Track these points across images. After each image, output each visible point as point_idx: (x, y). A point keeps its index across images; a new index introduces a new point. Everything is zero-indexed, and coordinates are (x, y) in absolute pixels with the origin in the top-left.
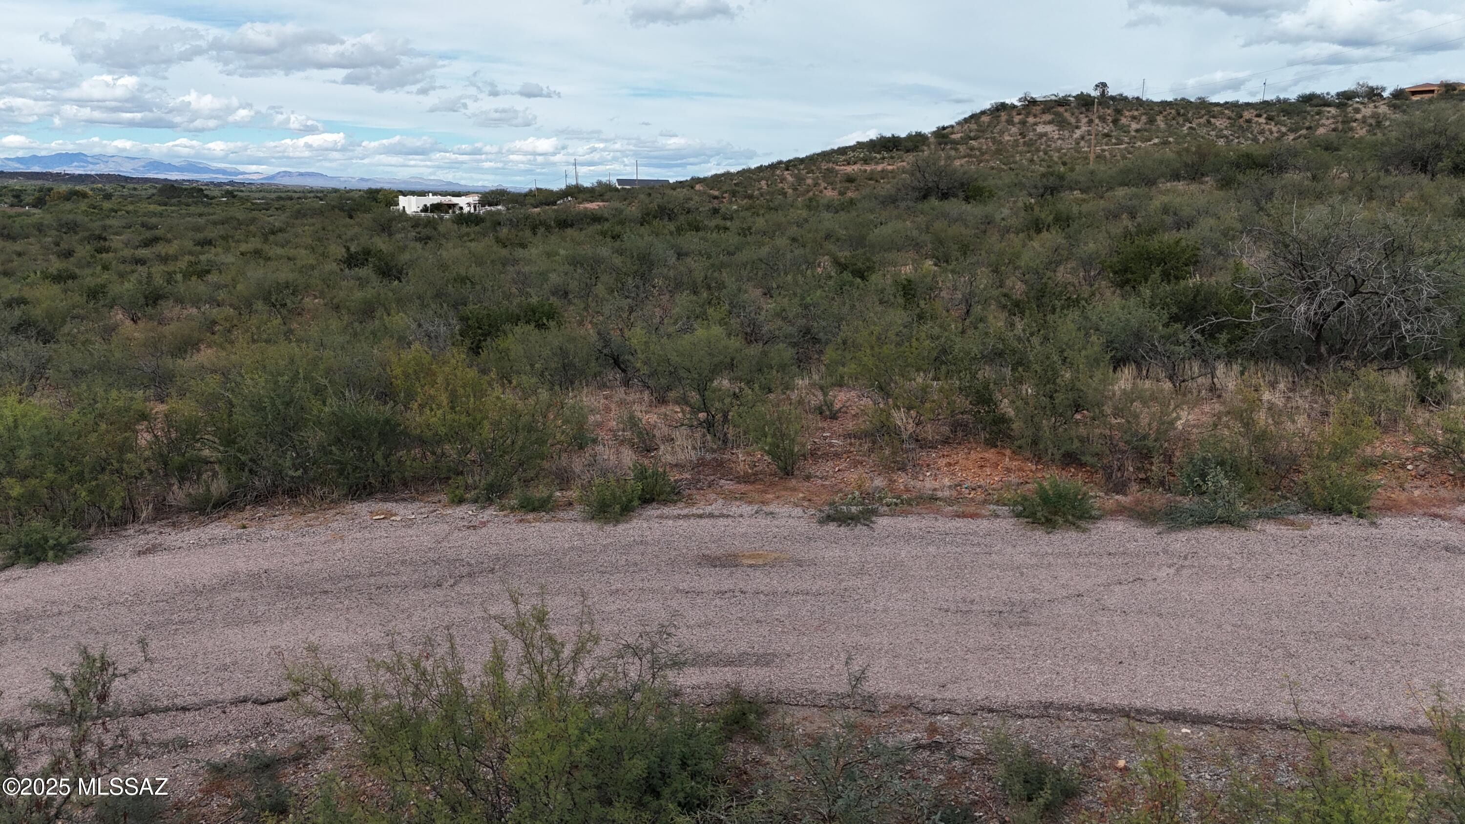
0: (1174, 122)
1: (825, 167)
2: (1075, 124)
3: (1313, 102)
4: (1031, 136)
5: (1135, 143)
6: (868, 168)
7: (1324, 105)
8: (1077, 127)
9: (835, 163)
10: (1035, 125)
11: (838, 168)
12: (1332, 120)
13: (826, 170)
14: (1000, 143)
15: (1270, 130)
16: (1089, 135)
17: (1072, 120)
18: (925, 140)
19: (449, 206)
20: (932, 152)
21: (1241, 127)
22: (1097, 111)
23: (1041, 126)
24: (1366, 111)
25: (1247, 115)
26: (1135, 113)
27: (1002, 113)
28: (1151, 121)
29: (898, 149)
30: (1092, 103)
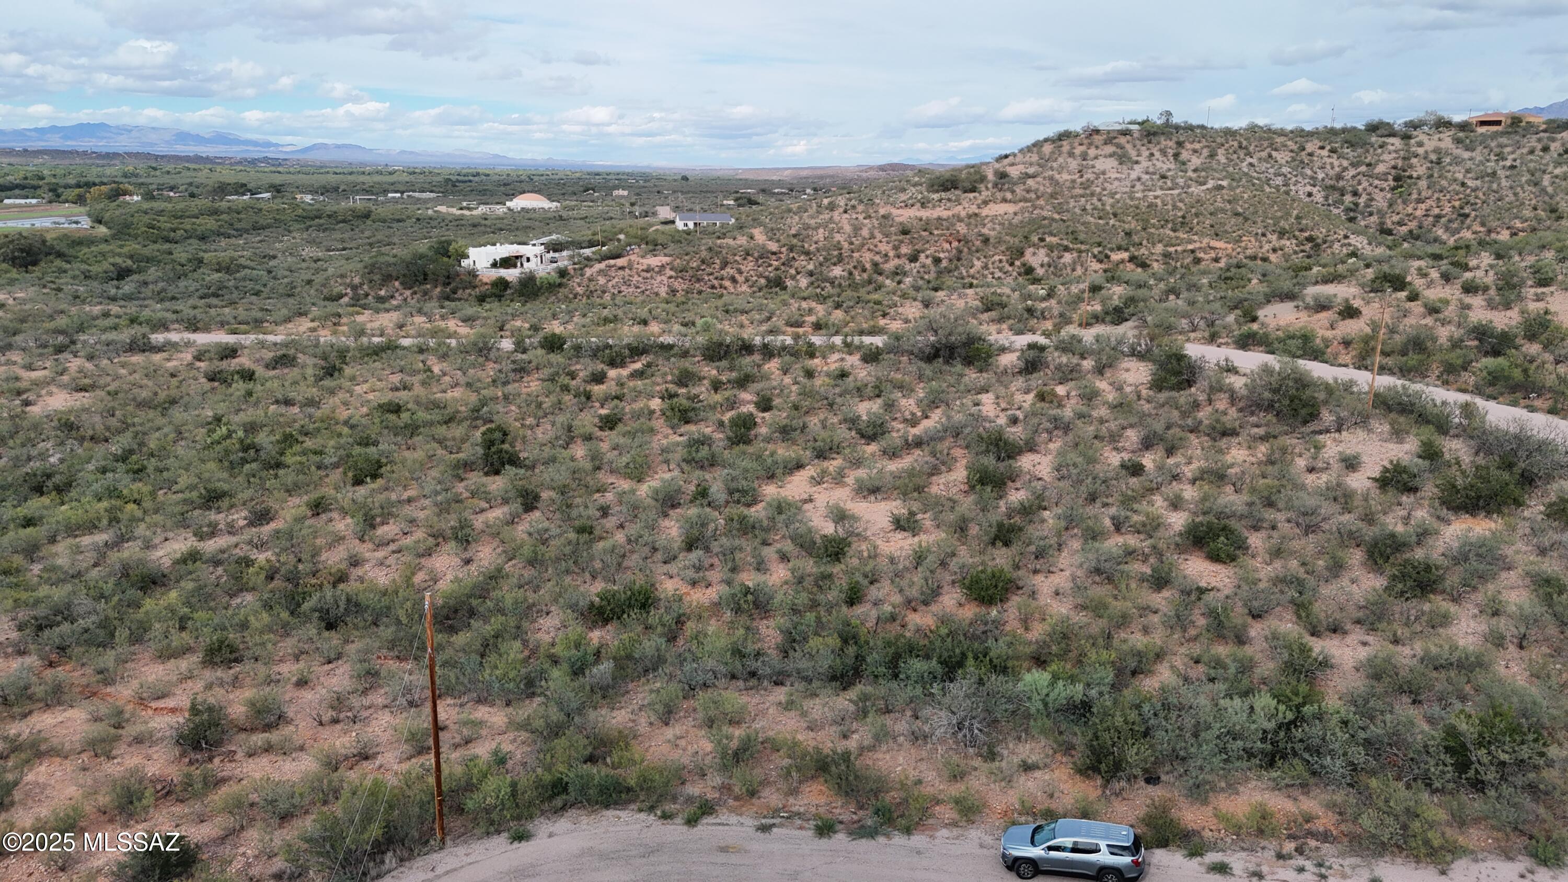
0: (1235, 156)
1: (882, 211)
2: (1136, 158)
3: (1379, 132)
4: (1089, 175)
5: (1189, 187)
6: (925, 214)
7: (1389, 136)
8: (1137, 162)
9: (893, 204)
10: (1096, 158)
11: (895, 212)
12: (1394, 155)
13: (883, 217)
14: (1057, 183)
15: (1332, 164)
16: (1147, 173)
17: (1133, 153)
18: (983, 179)
19: (517, 257)
20: (989, 193)
21: (1302, 162)
22: (1159, 143)
23: (1101, 159)
24: (1430, 145)
25: (1310, 147)
26: (1197, 146)
27: (1064, 143)
28: (1212, 156)
29: (956, 188)
30: (1155, 134)
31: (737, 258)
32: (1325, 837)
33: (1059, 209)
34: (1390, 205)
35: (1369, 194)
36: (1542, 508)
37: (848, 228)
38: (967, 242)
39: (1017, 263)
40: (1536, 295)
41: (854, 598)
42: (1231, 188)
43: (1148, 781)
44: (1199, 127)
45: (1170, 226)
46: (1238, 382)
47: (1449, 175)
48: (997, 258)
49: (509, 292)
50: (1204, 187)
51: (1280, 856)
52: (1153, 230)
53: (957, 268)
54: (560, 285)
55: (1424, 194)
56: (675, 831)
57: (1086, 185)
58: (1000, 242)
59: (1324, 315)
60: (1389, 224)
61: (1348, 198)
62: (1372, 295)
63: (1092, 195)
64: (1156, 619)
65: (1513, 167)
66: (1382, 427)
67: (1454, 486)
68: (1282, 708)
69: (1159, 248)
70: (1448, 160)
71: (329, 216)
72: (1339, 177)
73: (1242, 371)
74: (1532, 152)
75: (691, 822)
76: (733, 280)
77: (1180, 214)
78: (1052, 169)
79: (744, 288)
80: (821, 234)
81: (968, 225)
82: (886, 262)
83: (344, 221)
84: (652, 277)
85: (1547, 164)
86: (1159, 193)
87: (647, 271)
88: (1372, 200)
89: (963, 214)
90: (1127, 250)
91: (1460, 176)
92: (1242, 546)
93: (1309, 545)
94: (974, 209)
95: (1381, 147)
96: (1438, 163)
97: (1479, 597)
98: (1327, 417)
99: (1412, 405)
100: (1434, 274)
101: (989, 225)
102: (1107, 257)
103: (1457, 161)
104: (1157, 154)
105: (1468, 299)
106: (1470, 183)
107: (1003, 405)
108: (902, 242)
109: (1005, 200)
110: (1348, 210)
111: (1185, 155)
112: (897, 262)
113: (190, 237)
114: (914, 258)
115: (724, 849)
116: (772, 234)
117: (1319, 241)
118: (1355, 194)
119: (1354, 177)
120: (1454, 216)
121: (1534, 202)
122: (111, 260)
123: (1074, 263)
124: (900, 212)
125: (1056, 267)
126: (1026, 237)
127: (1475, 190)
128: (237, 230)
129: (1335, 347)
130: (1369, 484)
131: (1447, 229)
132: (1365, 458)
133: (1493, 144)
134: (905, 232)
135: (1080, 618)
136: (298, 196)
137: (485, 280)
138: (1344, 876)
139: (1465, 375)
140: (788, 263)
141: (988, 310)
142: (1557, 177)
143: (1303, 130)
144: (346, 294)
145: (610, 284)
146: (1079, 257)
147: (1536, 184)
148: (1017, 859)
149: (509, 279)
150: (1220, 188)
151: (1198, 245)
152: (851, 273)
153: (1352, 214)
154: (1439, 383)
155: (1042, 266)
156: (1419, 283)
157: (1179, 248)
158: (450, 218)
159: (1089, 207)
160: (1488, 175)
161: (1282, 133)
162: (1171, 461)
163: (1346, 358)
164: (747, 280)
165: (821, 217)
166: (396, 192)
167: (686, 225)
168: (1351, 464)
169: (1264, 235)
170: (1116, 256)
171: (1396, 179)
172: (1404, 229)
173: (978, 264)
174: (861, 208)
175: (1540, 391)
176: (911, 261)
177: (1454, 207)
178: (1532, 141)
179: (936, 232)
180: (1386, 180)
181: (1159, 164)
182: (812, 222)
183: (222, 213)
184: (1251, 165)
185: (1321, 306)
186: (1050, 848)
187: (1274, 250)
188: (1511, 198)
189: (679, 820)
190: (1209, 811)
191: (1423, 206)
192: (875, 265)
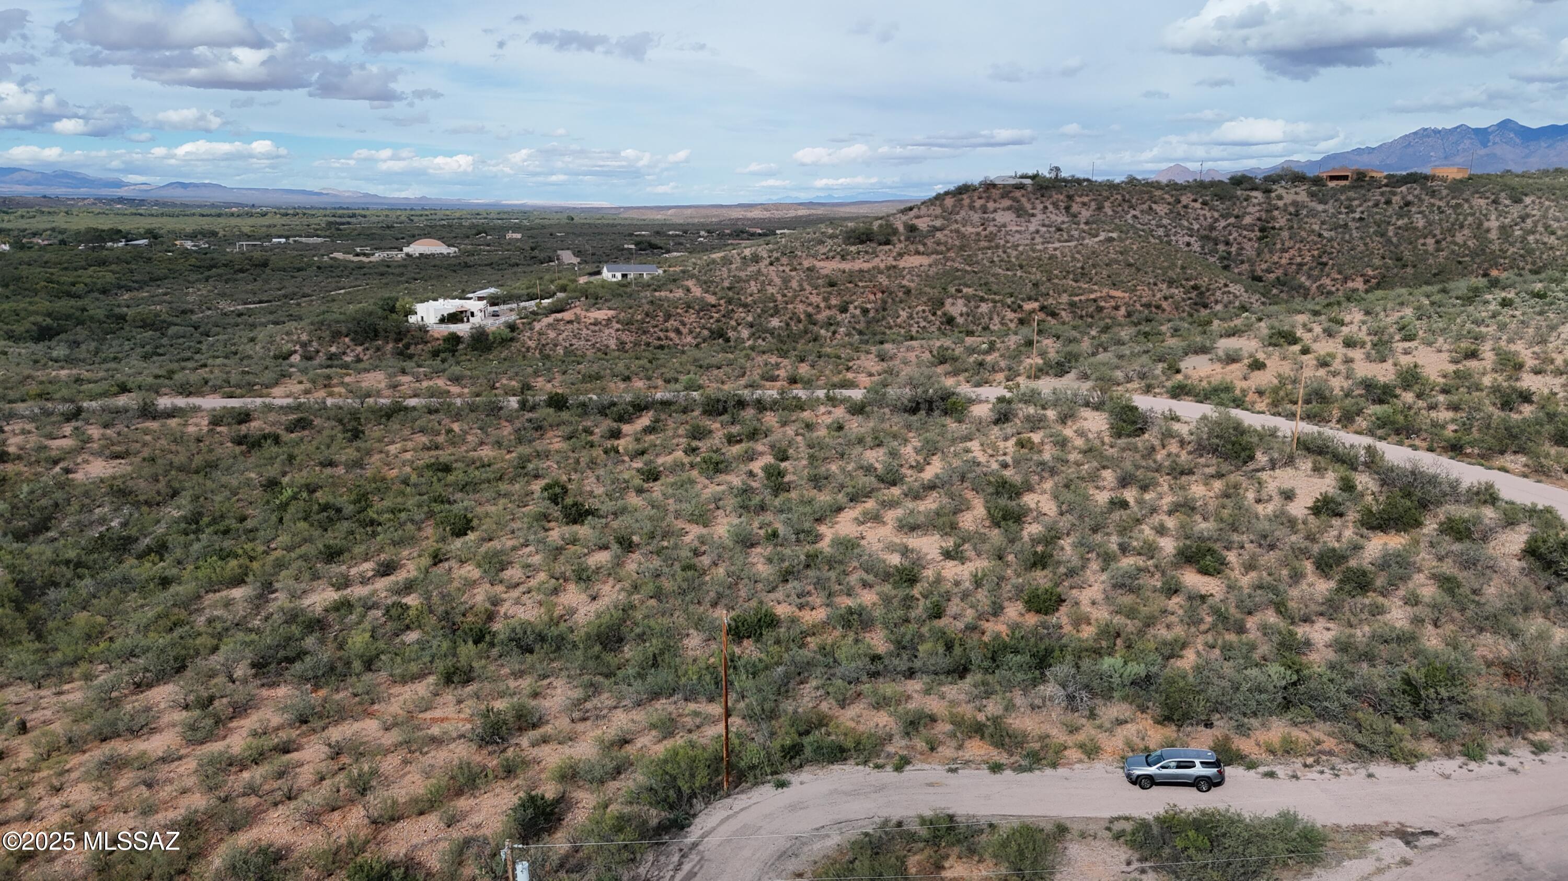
0: (1120, 209)
1: (806, 264)
2: (1031, 212)
3: (1243, 186)
4: (991, 229)
5: (1084, 239)
6: (847, 266)
7: (1252, 189)
8: (1033, 215)
9: (814, 257)
10: (995, 211)
11: (819, 264)
12: (1258, 208)
13: (808, 269)
14: (964, 236)
15: (1204, 215)
16: (1044, 225)
17: (1028, 206)
18: (895, 232)
19: (462, 312)
20: (903, 245)
21: (1179, 214)
22: (1051, 197)
23: (1000, 213)
24: (1289, 198)
25: (1185, 200)
26: (1086, 199)
27: (965, 196)
28: (1100, 208)
29: (870, 241)
30: (1047, 188)
31: (679, 311)
32: (1331, 753)
33: (969, 261)
34: (1258, 255)
35: (1239, 244)
36: (1436, 526)
37: (778, 281)
38: (891, 293)
39: (939, 313)
40: (1405, 349)
41: (937, 613)
42: (1121, 240)
43: (1206, 726)
44: (1085, 180)
45: (1071, 276)
46: (1182, 429)
47: (1307, 226)
48: (920, 308)
49: (461, 346)
50: (1097, 239)
51: (1305, 766)
52: (1056, 281)
53: (884, 318)
54: (512, 339)
55: (1287, 244)
56: (888, 775)
57: (991, 238)
58: (921, 293)
59: (1234, 366)
60: (1259, 273)
61: (1221, 247)
62: (1271, 348)
63: (997, 247)
64: (1173, 619)
65: (1361, 219)
66: (1306, 465)
67: (1371, 512)
68: (1289, 672)
69: (1065, 298)
70: (1305, 212)
71: (225, 265)
72: (1212, 228)
73: (1183, 419)
74: (1376, 205)
75: (899, 768)
76: (678, 332)
77: (1079, 265)
78: (956, 222)
79: (689, 339)
80: (753, 287)
81: (889, 277)
82: (819, 312)
83: (242, 271)
84: (600, 331)
85: (1391, 217)
86: (1057, 245)
87: (595, 324)
88: (1242, 249)
89: (882, 266)
90: (1036, 300)
91: (1316, 227)
92: (1223, 563)
93: (1270, 558)
94: (891, 261)
95: (1246, 200)
96: (1297, 215)
97: (1402, 592)
98: (1262, 458)
99: (1328, 447)
100: (1318, 329)
101: (908, 277)
102: (1020, 307)
103: (1313, 214)
104: (1051, 208)
105: (1351, 353)
106: (1325, 234)
107: (990, 452)
108: (830, 293)
109: (918, 253)
110: (1222, 259)
111: (1075, 208)
112: (828, 313)
113: (91, 291)
114: (844, 310)
115: (931, 785)
116: (706, 285)
117: (1203, 289)
118: (1227, 243)
119: (1225, 228)
120: (1314, 264)
121: (1381, 251)
122: (32, 319)
123: (991, 312)
124: (822, 264)
125: (974, 317)
126: (944, 289)
127: (1330, 240)
128: (136, 282)
129: (1251, 397)
130: (1306, 512)
131: (1309, 277)
132: (1297, 491)
133: (1343, 198)
134: (832, 284)
135: (1118, 620)
136: (178, 242)
137: (436, 335)
138: (1350, 774)
139: (1359, 419)
140: (728, 315)
141: (941, 363)
142: (1399, 228)
143: (1176, 184)
144: (295, 352)
145: (561, 338)
146: (995, 307)
147: (1382, 235)
148: (1139, 776)
149: (461, 334)
150: (1111, 240)
151: (1098, 294)
152: (788, 325)
153: (1226, 262)
154: (1338, 426)
155: (961, 315)
156: (1307, 337)
157: (1083, 298)
158: (352, 266)
159: (996, 259)
160: (1341, 226)
161: (1157, 185)
162: (1147, 497)
163: (1261, 405)
164: (691, 332)
165: (749, 269)
166: (280, 237)
167: (614, 276)
168: (1288, 496)
169: (1155, 284)
170: (1029, 306)
171: (1262, 230)
172: (1272, 276)
173: (904, 314)
174: (784, 260)
175: (1418, 432)
176: (842, 312)
177: (1313, 256)
178: (1376, 195)
179: (860, 284)
180: (1253, 231)
181: (1053, 217)
182: (742, 274)
183: (111, 263)
184: (1135, 217)
185: (1231, 359)
186: (1163, 767)
187: (1166, 298)
188: (1362, 247)
189: (889, 768)
190: (1252, 742)
191: (1287, 255)
192: (809, 316)
